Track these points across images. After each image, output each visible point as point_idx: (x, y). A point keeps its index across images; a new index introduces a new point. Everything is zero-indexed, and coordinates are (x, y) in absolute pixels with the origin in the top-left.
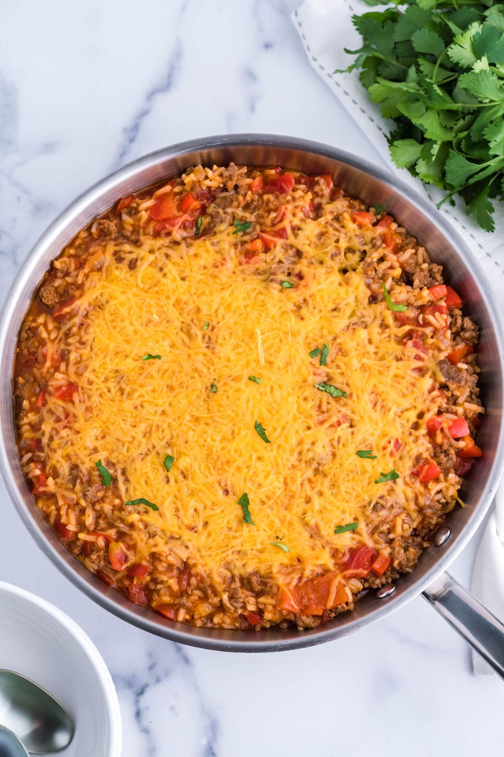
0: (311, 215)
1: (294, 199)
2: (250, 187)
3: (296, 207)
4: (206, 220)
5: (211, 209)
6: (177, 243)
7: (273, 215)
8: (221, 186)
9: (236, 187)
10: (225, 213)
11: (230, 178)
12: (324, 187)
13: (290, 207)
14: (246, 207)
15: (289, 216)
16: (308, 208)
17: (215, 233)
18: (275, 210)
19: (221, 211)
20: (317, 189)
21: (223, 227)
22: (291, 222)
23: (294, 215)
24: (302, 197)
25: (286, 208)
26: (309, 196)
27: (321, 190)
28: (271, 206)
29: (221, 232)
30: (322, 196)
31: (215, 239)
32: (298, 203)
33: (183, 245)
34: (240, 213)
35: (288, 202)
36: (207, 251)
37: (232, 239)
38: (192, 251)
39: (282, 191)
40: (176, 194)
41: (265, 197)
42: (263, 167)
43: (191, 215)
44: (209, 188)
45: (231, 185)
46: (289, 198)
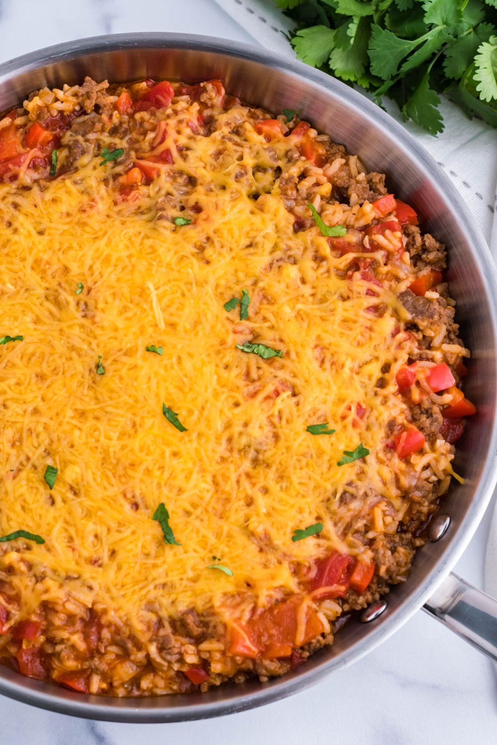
0: (201, 131)
1: (176, 112)
2: (115, 106)
3: (180, 122)
4: (61, 155)
5: (68, 137)
6: (27, 188)
7: (151, 135)
8: (77, 108)
9: (97, 108)
10: (87, 140)
11: (88, 96)
12: (213, 94)
13: (172, 122)
14: (114, 131)
15: (172, 135)
16: (195, 122)
17: (77, 169)
18: (153, 129)
19: (80, 138)
20: (204, 97)
21: (85, 159)
22: (176, 141)
23: (179, 132)
24: (187, 109)
25: (167, 124)
26: (196, 107)
27: (211, 99)
28: (147, 126)
29: (84, 166)
30: (212, 107)
31: (77, 177)
32: (181, 116)
33: (36, 189)
34: (106, 139)
35: (168, 117)
36: (69, 193)
37: (100, 173)
38: (48, 196)
39: (159, 105)
40: (18, 128)
41: (138, 116)
42: (129, 82)
43: (42, 150)
44: (61, 112)
45: (89, 105)
46: (169, 111)
